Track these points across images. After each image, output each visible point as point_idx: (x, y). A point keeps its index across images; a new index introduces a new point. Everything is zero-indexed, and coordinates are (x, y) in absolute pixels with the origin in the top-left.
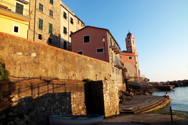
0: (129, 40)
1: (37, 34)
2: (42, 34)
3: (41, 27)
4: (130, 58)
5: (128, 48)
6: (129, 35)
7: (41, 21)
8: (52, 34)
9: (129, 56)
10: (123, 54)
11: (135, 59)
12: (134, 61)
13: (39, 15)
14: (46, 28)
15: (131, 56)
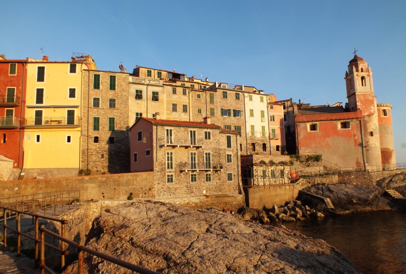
0: (349, 77)
1: (91, 138)
2: (98, 136)
3: (96, 128)
4: (345, 125)
5: (350, 98)
6: (354, 62)
7: (97, 120)
8: (114, 130)
9: (340, 120)
10: (322, 119)
11: (359, 126)
12: (355, 132)
13: (94, 113)
14: (104, 126)
15: (347, 121)
